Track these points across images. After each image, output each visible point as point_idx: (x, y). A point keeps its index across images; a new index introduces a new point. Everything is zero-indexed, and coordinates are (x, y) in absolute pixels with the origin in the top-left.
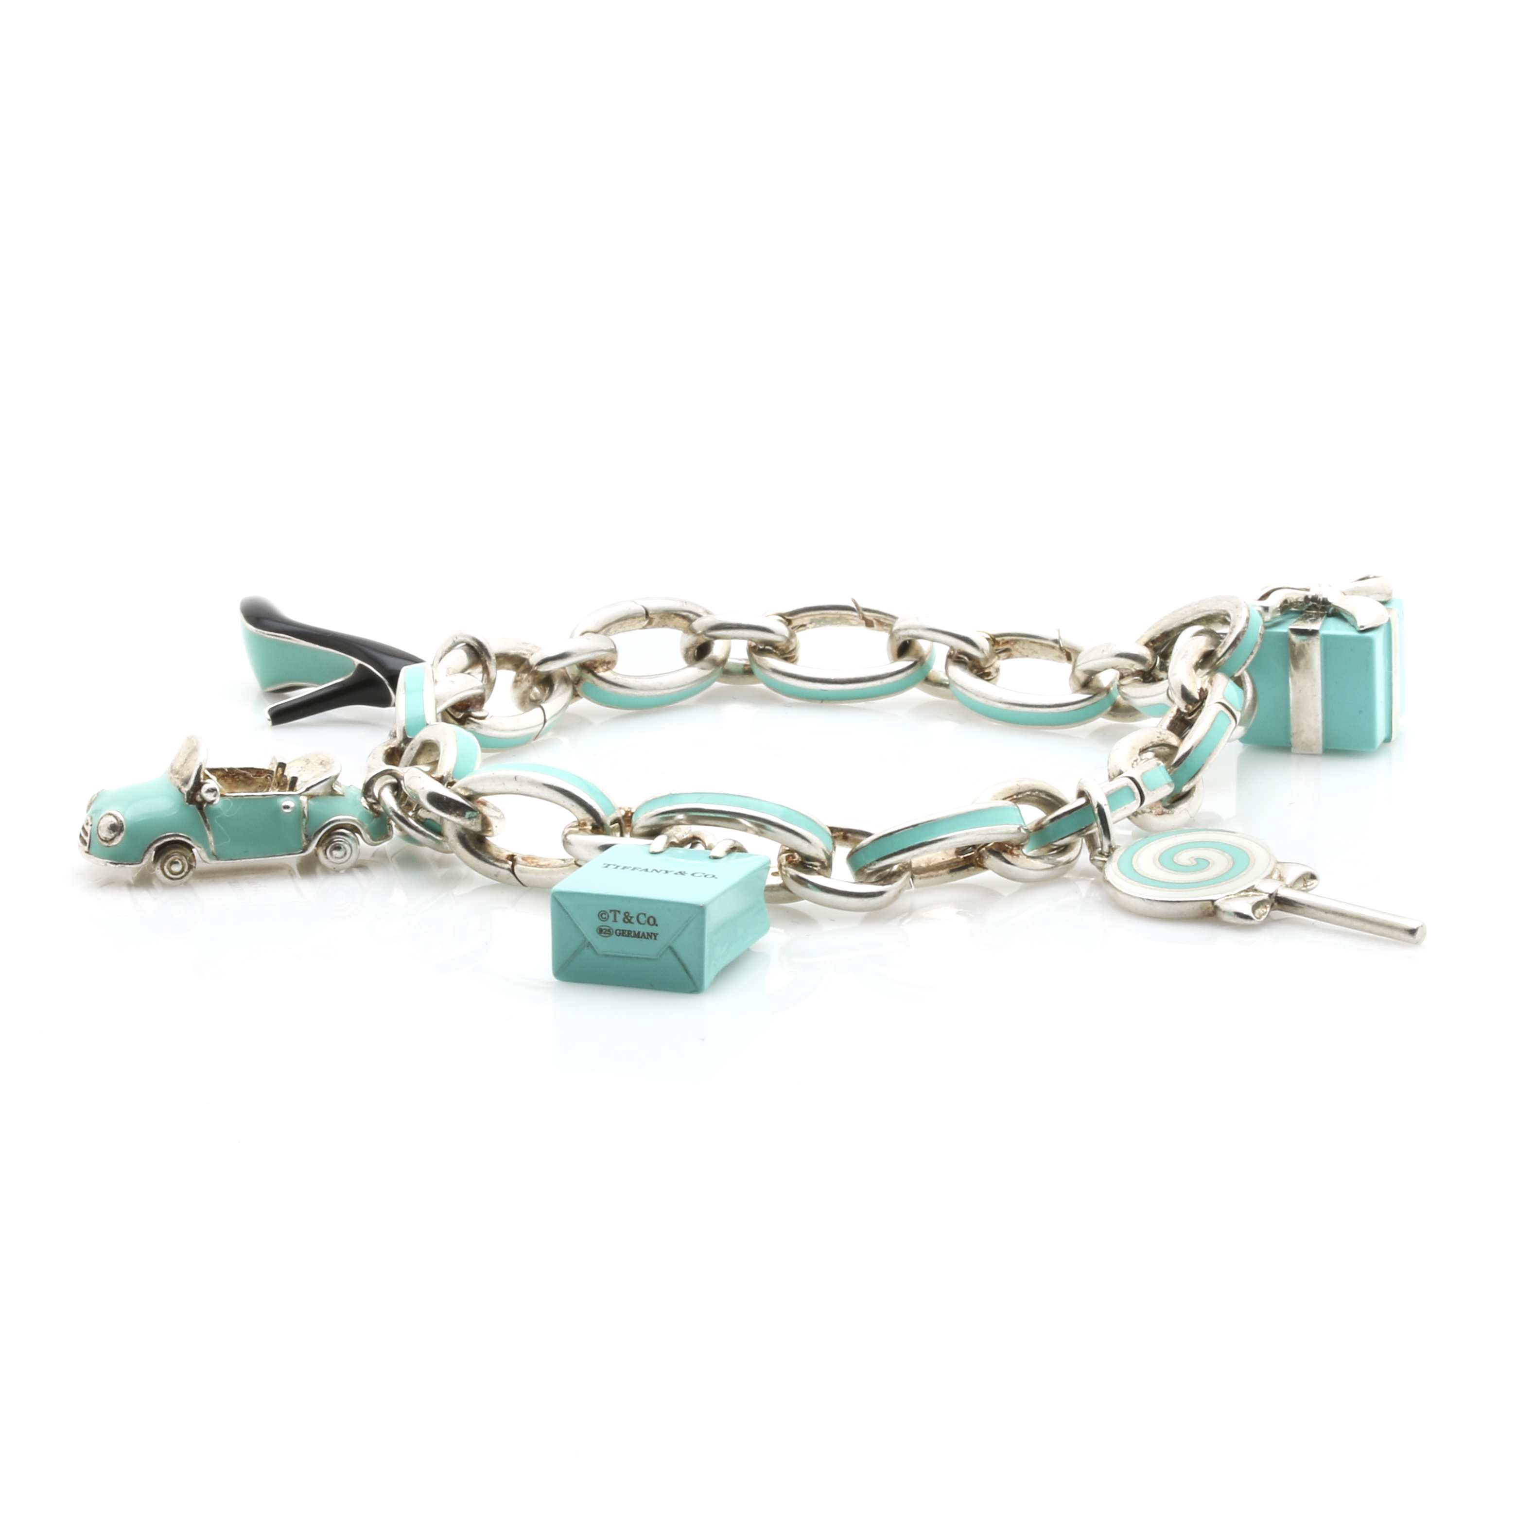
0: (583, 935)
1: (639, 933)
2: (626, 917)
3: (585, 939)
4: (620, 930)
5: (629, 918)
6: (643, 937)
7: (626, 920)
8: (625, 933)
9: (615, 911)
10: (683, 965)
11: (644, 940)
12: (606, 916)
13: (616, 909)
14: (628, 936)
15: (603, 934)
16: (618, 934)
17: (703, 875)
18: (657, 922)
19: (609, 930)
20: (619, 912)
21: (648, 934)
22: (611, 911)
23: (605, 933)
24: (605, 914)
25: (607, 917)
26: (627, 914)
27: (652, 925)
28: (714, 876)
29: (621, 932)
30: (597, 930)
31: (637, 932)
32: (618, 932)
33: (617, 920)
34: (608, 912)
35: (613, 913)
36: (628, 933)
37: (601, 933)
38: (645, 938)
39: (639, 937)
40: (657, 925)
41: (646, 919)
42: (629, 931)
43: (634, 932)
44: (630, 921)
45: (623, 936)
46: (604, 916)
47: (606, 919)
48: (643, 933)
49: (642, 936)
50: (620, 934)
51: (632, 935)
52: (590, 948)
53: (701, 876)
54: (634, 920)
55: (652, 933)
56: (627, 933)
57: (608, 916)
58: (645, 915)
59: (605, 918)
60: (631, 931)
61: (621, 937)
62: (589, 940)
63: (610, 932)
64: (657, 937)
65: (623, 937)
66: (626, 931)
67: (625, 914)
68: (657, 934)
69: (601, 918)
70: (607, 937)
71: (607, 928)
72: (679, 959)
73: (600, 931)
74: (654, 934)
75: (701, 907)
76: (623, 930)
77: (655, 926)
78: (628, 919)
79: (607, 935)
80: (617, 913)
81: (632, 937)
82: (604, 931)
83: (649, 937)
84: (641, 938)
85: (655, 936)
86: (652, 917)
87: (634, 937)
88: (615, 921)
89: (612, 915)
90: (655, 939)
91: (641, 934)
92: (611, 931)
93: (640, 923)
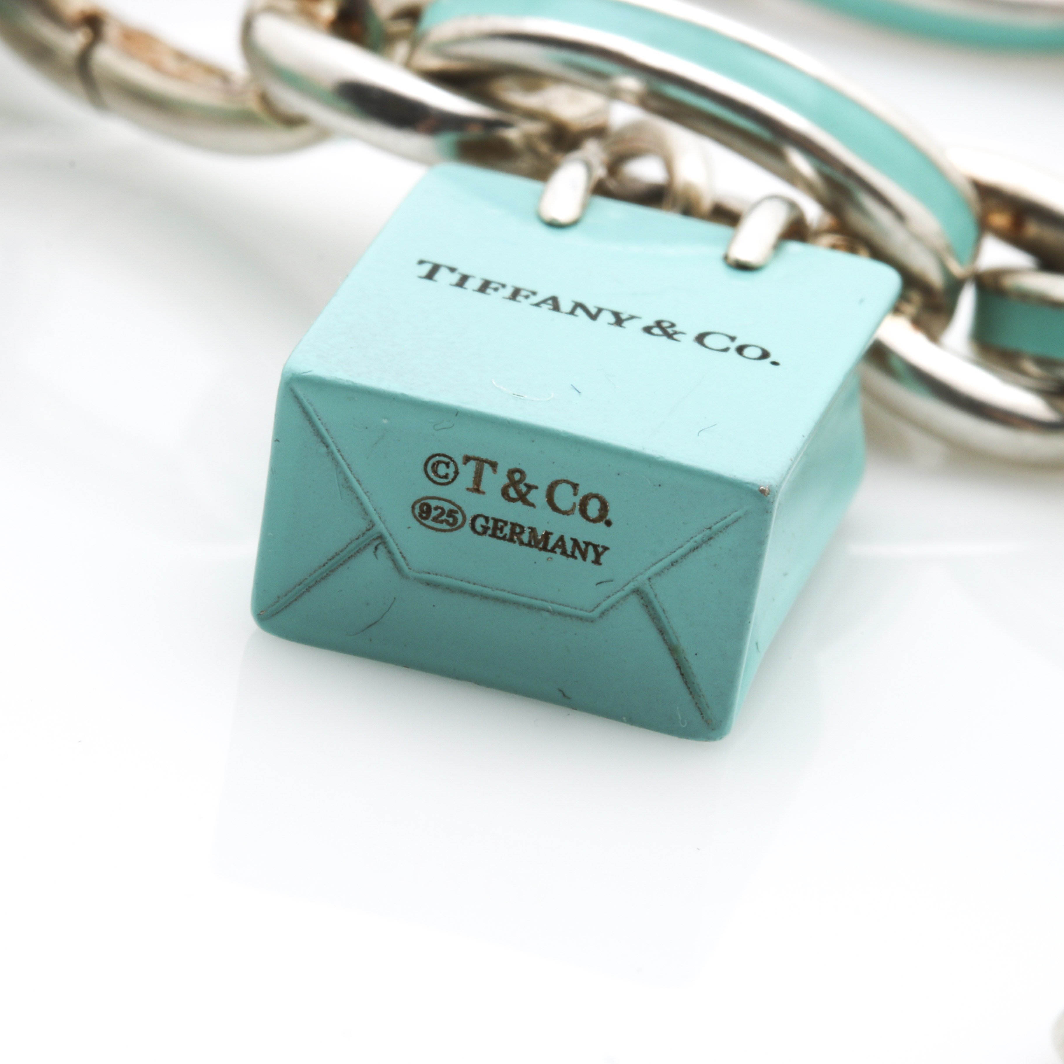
0: (366, 513)
1: (547, 535)
2: (514, 484)
3: (372, 525)
4: (487, 519)
5: (524, 489)
6: (558, 550)
7: (512, 493)
8: (501, 530)
9: (481, 462)
10: (673, 650)
11: (558, 557)
12: (451, 471)
13: (484, 456)
14: (511, 540)
15: (429, 522)
16: (479, 529)
17: (733, 346)
18: (610, 516)
19: (451, 513)
20: (494, 465)
21: (576, 542)
22: (467, 459)
23: (435, 519)
24: (447, 465)
25: (451, 476)
26: (517, 476)
27: (594, 521)
28: (765, 355)
29: (491, 524)
30: (413, 507)
31: (540, 533)
32: (480, 522)
33: (482, 488)
34: (459, 461)
35: (472, 465)
36: (513, 532)
37: (426, 518)
38: (564, 553)
39: (544, 548)
40: (609, 523)
41: (577, 499)
42: (514, 525)
43: (533, 530)
44: (522, 498)
45: (494, 535)
46: (442, 470)
47: (447, 481)
48: (561, 538)
49: (556, 545)
50: (485, 529)
51: (525, 537)
52: (382, 551)
53: (726, 350)
54: (538, 497)
55: (587, 544)
56: (507, 530)
57: (457, 473)
58: (575, 486)
59: (446, 476)
60: (522, 527)
61: (486, 539)
62: (381, 527)
63: (455, 520)
64: (603, 559)
65: (494, 540)
66: (506, 523)
67: (511, 473)
68: (606, 549)
69: (432, 475)
70: (444, 531)
71: (447, 507)
72: (662, 631)
73: (422, 511)
74: (595, 547)
75: (763, 491)
76: (496, 521)
77: (601, 525)
78: (518, 491)
79: (445, 526)
80: (487, 467)
81: (522, 543)
82: (434, 513)
83: (577, 553)
84: (553, 550)
85: (598, 555)
86: (596, 496)
87: (529, 545)
88: (477, 489)
89: (467, 472)
90: (597, 561)
91: (552, 541)
92: (459, 516)
93: (555, 508)
